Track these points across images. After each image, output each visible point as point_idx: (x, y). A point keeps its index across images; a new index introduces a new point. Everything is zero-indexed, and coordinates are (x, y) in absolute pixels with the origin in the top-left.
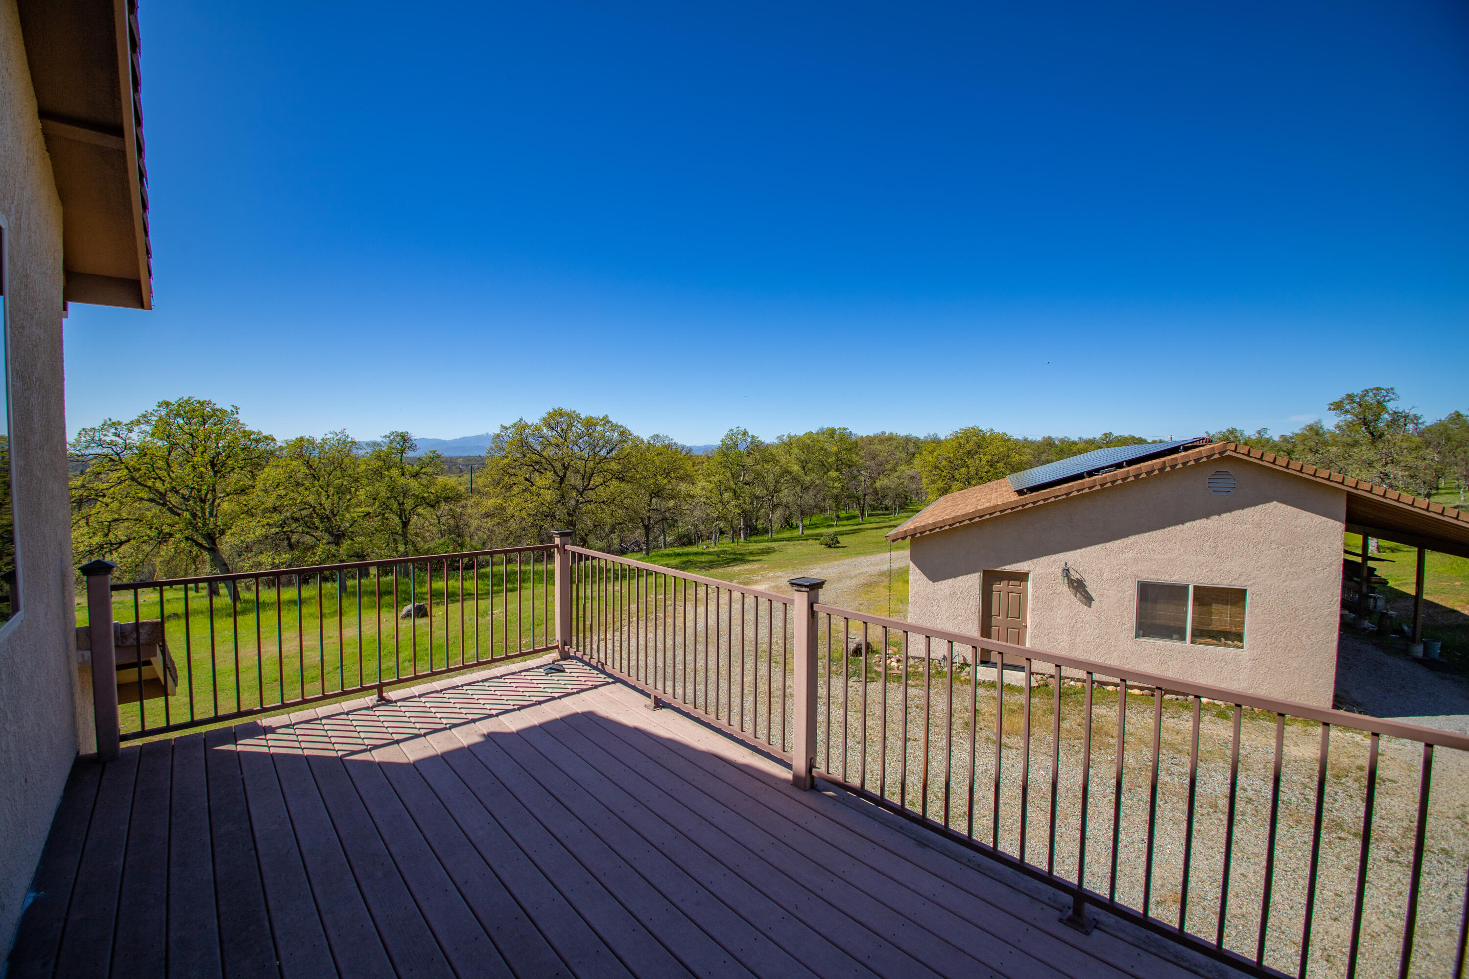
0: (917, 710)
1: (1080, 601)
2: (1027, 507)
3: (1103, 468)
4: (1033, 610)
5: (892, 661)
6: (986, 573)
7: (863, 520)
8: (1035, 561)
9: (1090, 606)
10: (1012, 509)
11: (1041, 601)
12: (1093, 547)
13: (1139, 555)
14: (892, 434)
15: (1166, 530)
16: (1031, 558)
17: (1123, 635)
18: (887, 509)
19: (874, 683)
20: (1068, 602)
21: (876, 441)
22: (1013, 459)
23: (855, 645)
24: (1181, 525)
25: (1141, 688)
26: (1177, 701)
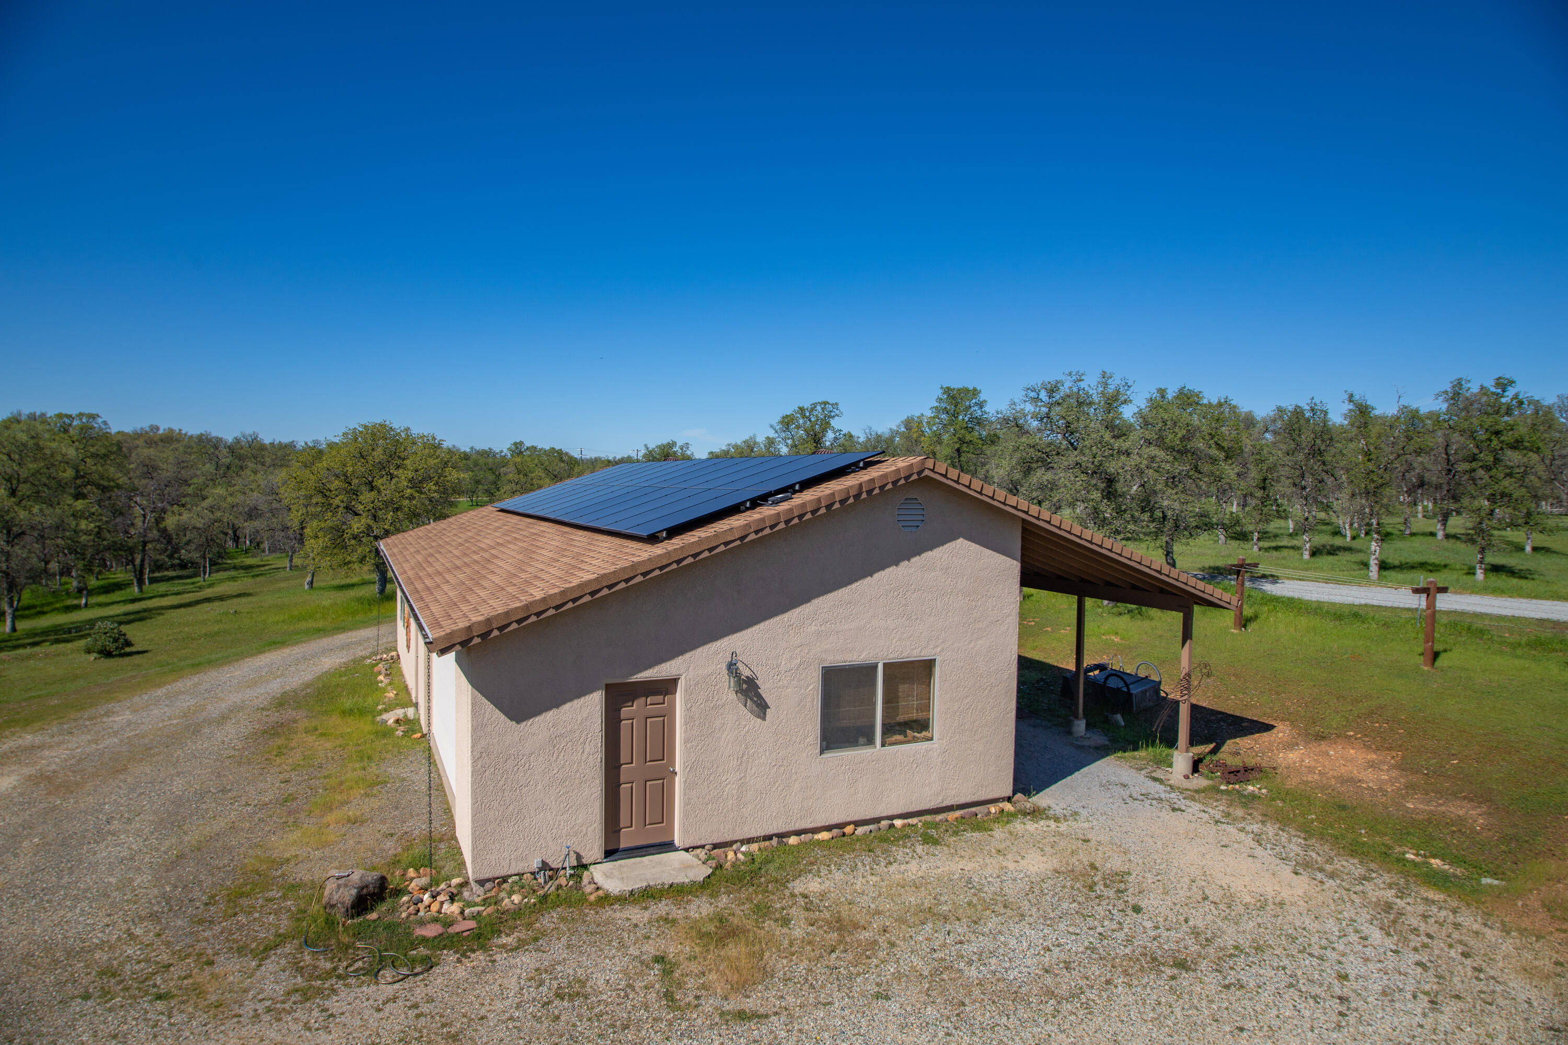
0: (566, 1003)
1: (752, 712)
2: (684, 563)
3: (771, 494)
4: (686, 741)
5: (442, 903)
6: (609, 688)
7: (141, 590)
8: (688, 656)
9: (764, 719)
10: (661, 568)
11: (697, 723)
12: (767, 622)
13: (823, 628)
14: (171, 430)
15: (854, 586)
16: (682, 652)
17: (805, 755)
18: (183, 566)
19: (437, 970)
20: (735, 718)
21: (140, 442)
22: (449, 478)
23: (354, 892)
24: (869, 578)
25: (829, 828)
26: (873, 834)
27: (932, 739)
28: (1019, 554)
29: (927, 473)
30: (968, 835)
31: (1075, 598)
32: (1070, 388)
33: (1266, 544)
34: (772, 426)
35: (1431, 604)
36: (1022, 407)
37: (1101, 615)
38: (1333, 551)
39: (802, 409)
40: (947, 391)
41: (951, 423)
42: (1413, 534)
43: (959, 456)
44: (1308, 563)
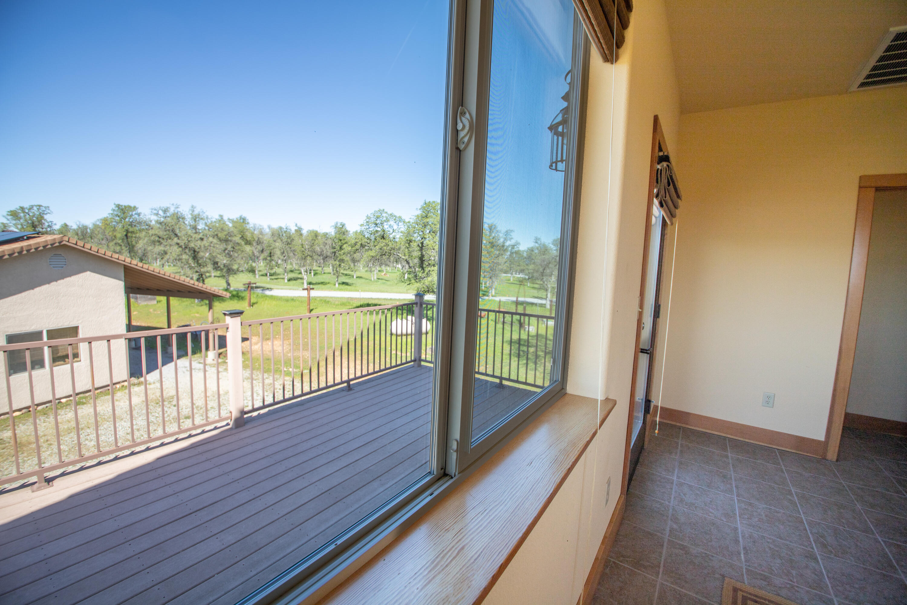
24: (32, 290)
25: (20, 410)
26: (48, 408)
27: (80, 361)
28: (123, 279)
29: (64, 243)
30: (103, 398)
31: (165, 298)
32: (174, 211)
33: (273, 277)
34: (4, 216)
35: (309, 294)
36: (149, 217)
37: (193, 307)
38: (296, 279)
39: (22, 209)
40: (118, 206)
41: (120, 221)
42: (324, 273)
43: (127, 238)
44: (286, 283)
